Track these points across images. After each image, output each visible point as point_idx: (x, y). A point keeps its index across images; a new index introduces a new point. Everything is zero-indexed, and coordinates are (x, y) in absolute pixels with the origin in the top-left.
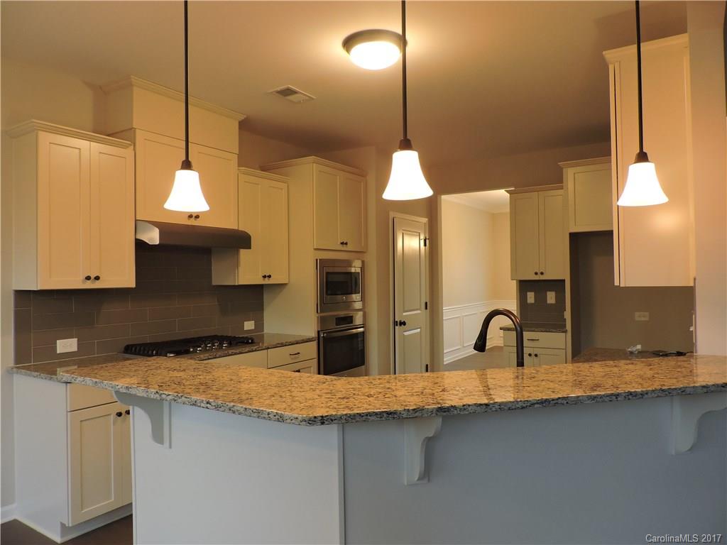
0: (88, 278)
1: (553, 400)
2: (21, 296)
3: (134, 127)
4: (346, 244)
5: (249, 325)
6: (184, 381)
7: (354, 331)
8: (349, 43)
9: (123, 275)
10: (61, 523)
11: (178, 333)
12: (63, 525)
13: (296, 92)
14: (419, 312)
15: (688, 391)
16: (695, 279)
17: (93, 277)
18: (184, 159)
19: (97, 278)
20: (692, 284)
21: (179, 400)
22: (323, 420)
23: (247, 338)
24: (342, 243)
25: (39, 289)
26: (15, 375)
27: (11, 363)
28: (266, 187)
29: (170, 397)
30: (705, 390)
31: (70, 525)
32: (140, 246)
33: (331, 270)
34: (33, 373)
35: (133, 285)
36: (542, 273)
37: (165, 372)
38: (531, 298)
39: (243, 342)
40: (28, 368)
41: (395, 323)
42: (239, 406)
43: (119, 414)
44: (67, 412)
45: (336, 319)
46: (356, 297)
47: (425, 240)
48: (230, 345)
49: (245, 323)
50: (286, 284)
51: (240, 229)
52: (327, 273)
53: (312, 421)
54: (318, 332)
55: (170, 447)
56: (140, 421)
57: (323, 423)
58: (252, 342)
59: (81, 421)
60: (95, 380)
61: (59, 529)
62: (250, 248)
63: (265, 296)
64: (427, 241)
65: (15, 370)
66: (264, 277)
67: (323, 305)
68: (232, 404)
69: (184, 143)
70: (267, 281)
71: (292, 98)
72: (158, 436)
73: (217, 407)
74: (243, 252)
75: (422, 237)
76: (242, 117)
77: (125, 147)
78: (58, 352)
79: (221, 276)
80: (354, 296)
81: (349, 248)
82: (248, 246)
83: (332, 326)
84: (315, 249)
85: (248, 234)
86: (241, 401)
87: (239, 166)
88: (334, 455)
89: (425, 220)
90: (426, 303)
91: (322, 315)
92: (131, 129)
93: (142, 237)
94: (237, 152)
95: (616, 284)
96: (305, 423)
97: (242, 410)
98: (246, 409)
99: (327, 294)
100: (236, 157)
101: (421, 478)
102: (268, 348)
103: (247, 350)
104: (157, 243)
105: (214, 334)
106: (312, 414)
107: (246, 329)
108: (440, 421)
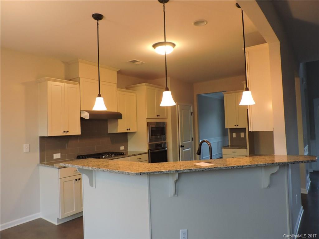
0: (65, 132)
1: (212, 168)
2: (42, 138)
4: (159, 116)
5: (122, 148)
6: (100, 165)
8: (155, 46)
9: (76, 130)
11: (96, 151)
12: (58, 219)
13: (137, 61)
14: (190, 142)
15: (258, 165)
16: (273, 129)
18: (98, 94)
19: (68, 132)
20: (272, 130)
21: (99, 170)
22: (141, 174)
23: (121, 153)
24: (157, 116)
25: (48, 136)
27: (39, 162)
29: (96, 169)
30: (265, 165)
31: (60, 218)
32: (82, 119)
33: (153, 126)
34: (47, 165)
35: (80, 134)
37: (94, 163)
38: (234, 135)
39: (120, 154)
40: (44, 164)
41: (180, 146)
42: (117, 171)
43: (76, 180)
44: (59, 179)
45: (156, 145)
46: (164, 136)
48: (115, 155)
49: (121, 147)
50: (135, 132)
51: (118, 112)
53: (137, 174)
54: (149, 150)
55: (95, 188)
56: (85, 179)
57: (141, 175)
58: (123, 154)
59: (64, 182)
60: (72, 165)
61: (56, 220)
62: (122, 119)
63: (128, 137)
64: (192, 113)
65: (40, 165)
66: (128, 129)
67: (150, 140)
68: (114, 170)
69: (98, 81)
70: (128, 131)
71: (136, 63)
72: (91, 184)
73: (110, 171)
74: (119, 120)
76: (118, 70)
77: (77, 84)
78: (54, 158)
79: (111, 129)
80: (162, 136)
83: (154, 148)
84: (147, 118)
85: (121, 114)
86: (117, 169)
87: (117, 88)
88: (147, 187)
89: (191, 105)
91: (150, 143)
92: (78, 78)
93: (83, 116)
94: (116, 83)
95: (250, 130)
96: (135, 175)
97: (117, 172)
98: (119, 171)
99: (152, 135)
100: (116, 84)
101: (175, 194)
102: (129, 156)
103: (121, 157)
104: (88, 118)
105: (109, 151)
106: (137, 172)
107: (121, 149)
108: (177, 175)
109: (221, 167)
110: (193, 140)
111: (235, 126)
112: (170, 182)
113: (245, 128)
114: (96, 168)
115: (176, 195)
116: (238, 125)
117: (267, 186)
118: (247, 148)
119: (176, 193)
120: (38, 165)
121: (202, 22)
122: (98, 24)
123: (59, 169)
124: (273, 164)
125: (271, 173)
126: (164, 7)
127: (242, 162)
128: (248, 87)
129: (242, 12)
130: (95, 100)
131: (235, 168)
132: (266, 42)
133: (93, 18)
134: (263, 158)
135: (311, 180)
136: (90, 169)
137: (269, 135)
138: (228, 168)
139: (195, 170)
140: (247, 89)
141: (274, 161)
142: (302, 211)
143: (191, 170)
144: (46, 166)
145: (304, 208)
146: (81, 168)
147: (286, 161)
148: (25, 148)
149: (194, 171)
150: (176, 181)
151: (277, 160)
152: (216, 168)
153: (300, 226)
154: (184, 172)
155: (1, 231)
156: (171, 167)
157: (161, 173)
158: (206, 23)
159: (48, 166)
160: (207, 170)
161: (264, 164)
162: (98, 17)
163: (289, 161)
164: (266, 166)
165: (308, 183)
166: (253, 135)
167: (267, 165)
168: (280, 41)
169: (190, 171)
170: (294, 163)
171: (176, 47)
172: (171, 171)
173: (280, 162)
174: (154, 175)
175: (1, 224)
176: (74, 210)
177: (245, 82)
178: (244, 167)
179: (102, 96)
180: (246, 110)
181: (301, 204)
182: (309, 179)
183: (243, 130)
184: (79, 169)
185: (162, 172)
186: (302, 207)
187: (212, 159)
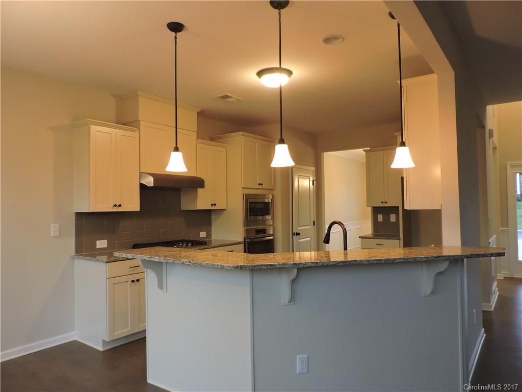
0: (115, 206)
2: (80, 216)
3: (139, 119)
4: (262, 184)
5: (203, 234)
6: (176, 255)
7: (268, 238)
8: (260, 74)
9: (133, 204)
10: (103, 340)
12: (104, 341)
13: (230, 97)
14: (309, 227)
15: (418, 259)
16: (441, 206)
17: (117, 205)
18: (175, 146)
19: (120, 206)
20: (439, 208)
21: (176, 262)
22: (241, 267)
23: (202, 241)
24: (259, 184)
25: (90, 211)
26: (75, 259)
27: (74, 253)
28: (213, 151)
30: (427, 259)
31: (108, 340)
32: (142, 187)
33: (252, 201)
35: (138, 209)
36: (386, 202)
37: (166, 252)
38: (380, 218)
39: (200, 244)
40: (82, 255)
41: (293, 234)
43: (133, 282)
44: (106, 278)
45: (256, 230)
46: (269, 217)
47: (313, 182)
48: (193, 245)
49: (201, 233)
50: (224, 209)
51: (198, 176)
52: (250, 203)
53: (236, 268)
54: (245, 239)
55: (167, 291)
56: (150, 278)
57: (241, 269)
58: (205, 244)
59: (114, 284)
61: (101, 342)
62: (204, 187)
63: (212, 217)
64: (315, 182)
65: (76, 256)
66: (212, 205)
67: (247, 222)
70: (213, 208)
71: (228, 100)
72: (160, 286)
74: (199, 190)
75: (311, 179)
76: (199, 110)
78: (97, 247)
79: (186, 204)
80: (267, 216)
81: (264, 187)
82: (203, 187)
83: (254, 235)
84: (243, 188)
85: (202, 179)
87: (197, 139)
89: (313, 169)
90: (314, 222)
91: (246, 228)
92: (137, 121)
93: (143, 182)
94: (196, 131)
95: (405, 208)
96: (233, 269)
97: (205, 265)
98: (207, 264)
99: (250, 215)
100: (195, 133)
101: (290, 302)
102: (214, 247)
103: (202, 248)
104: (152, 185)
105: (183, 239)
106: (236, 265)
107: (201, 236)
108: (296, 270)
109: (361, 260)
110: (314, 225)
111: (382, 202)
112: (283, 283)
113: (398, 207)
114: (171, 260)
115: (292, 303)
116: (387, 201)
117: (430, 292)
118: (399, 239)
119: (292, 299)
120: (73, 258)
121: (336, 38)
122: (176, 38)
123: (107, 264)
124: (440, 259)
125: (435, 273)
126: (280, 15)
127: (393, 254)
128: (404, 140)
129: (399, 25)
130: (170, 155)
131: (382, 262)
132: (434, 73)
133: (168, 30)
134: (424, 250)
135: (499, 291)
136: (162, 261)
137: (436, 215)
138: (372, 262)
139: (323, 263)
140: (403, 144)
141: (442, 253)
142: (483, 335)
143: (316, 263)
144: (85, 259)
145: (485, 332)
146: (148, 259)
147: (460, 254)
148: (54, 229)
149: (321, 266)
150: (293, 281)
151: (446, 253)
152: (354, 261)
153: (479, 357)
154: (307, 266)
155: (1, 363)
156: (286, 259)
157: (272, 267)
158: (341, 40)
159: (89, 258)
160: (340, 264)
161: (426, 257)
162: (176, 27)
163: (465, 254)
164: (429, 262)
165: (494, 296)
166: (411, 216)
167: (431, 258)
168: (454, 70)
169: (315, 265)
170: (471, 256)
171: (292, 76)
172: (286, 264)
173: (450, 255)
174: (260, 269)
175: (2, 350)
176: (128, 328)
177: (400, 133)
178: (395, 261)
179: (180, 149)
180: (400, 177)
181: (482, 326)
182: (497, 289)
183: (395, 209)
184: (143, 261)
185: (274, 265)
186: (483, 330)
187: (347, 249)
